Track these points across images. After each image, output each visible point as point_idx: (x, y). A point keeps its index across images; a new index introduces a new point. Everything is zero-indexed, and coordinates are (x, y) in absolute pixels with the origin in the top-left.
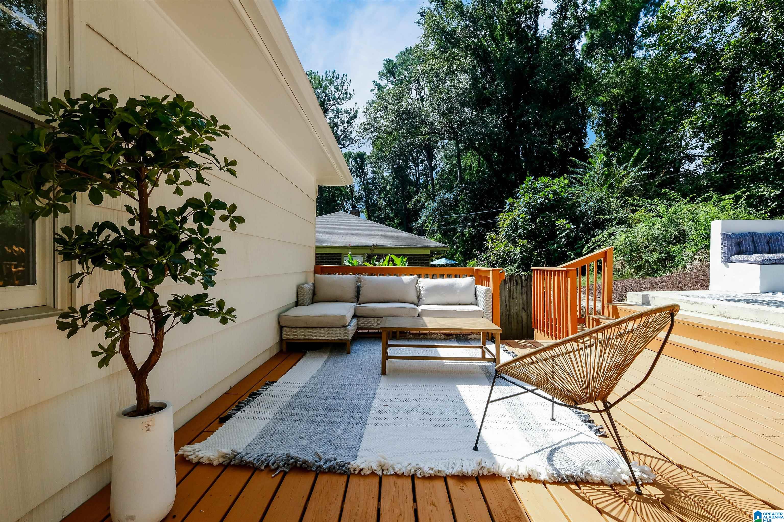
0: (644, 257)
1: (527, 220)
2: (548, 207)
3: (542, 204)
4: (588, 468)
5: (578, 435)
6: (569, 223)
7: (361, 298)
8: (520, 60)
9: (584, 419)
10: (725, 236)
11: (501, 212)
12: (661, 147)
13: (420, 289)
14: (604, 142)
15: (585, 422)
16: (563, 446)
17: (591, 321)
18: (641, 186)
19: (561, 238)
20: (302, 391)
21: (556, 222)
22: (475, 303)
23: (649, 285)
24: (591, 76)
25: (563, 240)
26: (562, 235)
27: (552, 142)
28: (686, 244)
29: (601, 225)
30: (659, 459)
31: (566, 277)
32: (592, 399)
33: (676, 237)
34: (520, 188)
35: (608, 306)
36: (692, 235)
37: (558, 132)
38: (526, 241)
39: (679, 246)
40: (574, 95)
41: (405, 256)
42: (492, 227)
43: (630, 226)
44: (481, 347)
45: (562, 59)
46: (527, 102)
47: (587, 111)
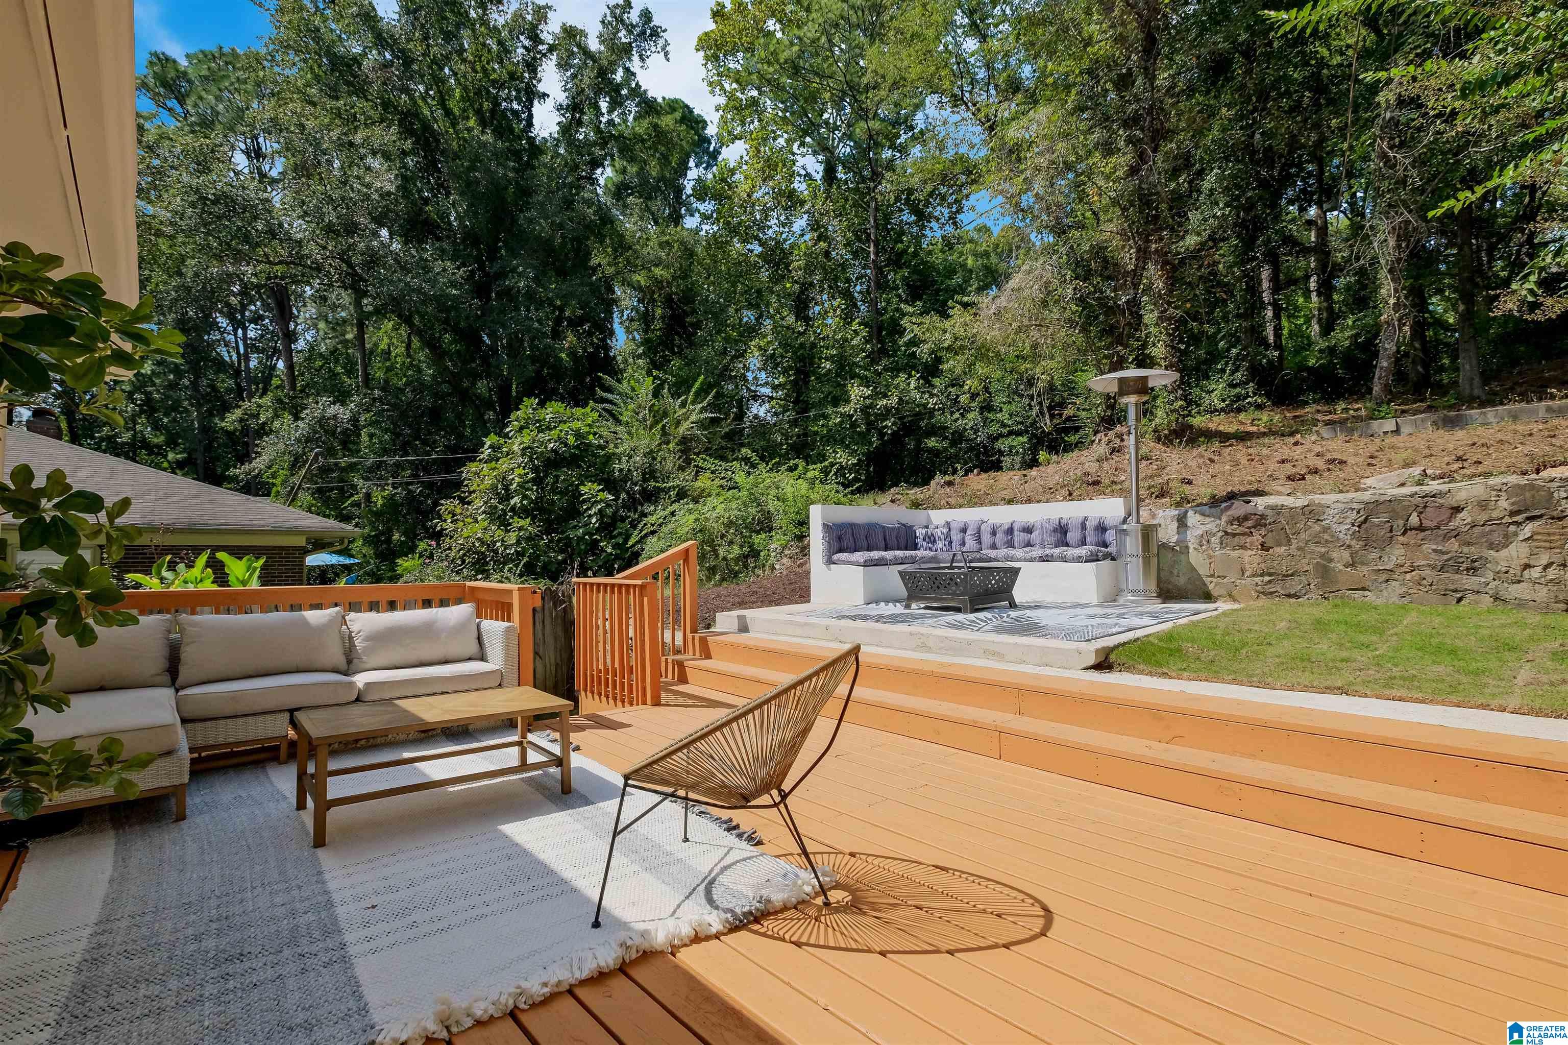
0: (721, 552)
1: (528, 482)
2: (565, 458)
3: (554, 451)
4: (765, 893)
5: (728, 852)
6: (602, 490)
7: (185, 673)
8: (501, 171)
9: (725, 826)
10: (827, 527)
11: (473, 460)
12: (724, 374)
13: (351, 638)
14: (640, 351)
15: (729, 830)
16: (718, 875)
17: (670, 666)
18: (705, 436)
19: (590, 516)
20: (100, 946)
21: (582, 488)
22: (479, 655)
23: (737, 600)
24: (622, 236)
25: (594, 520)
26: (592, 512)
27: (557, 335)
28: (773, 533)
29: (651, 496)
30: (829, 853)
31: (641, 596)
32: (765, 788)
33: (760, 522)
34: (513, 417)
35: (693, 638)
36: (780, 521)
37: (569, 320)
38: (528, 520)
39: (763, 536)
40: (594, 262)
41: (257, 552)
42: (451, 488)
43: (696, 501)
44: (519, 744)
45: (578, 194)
46: (513, 253)
47: (614, 292)
